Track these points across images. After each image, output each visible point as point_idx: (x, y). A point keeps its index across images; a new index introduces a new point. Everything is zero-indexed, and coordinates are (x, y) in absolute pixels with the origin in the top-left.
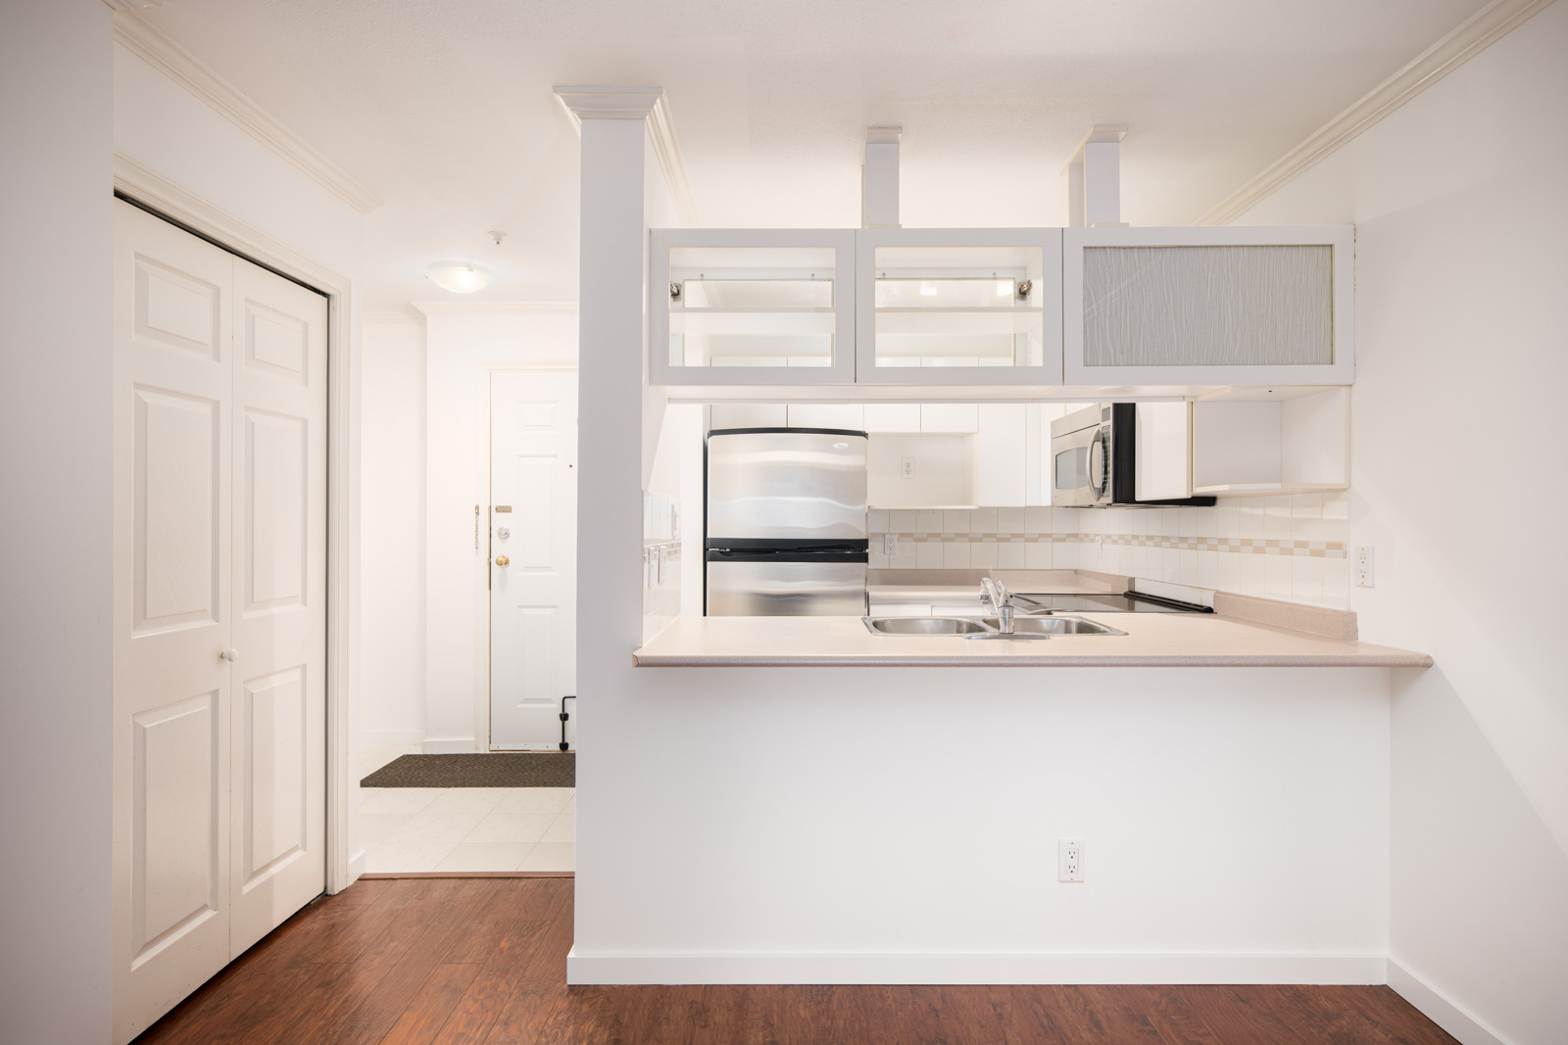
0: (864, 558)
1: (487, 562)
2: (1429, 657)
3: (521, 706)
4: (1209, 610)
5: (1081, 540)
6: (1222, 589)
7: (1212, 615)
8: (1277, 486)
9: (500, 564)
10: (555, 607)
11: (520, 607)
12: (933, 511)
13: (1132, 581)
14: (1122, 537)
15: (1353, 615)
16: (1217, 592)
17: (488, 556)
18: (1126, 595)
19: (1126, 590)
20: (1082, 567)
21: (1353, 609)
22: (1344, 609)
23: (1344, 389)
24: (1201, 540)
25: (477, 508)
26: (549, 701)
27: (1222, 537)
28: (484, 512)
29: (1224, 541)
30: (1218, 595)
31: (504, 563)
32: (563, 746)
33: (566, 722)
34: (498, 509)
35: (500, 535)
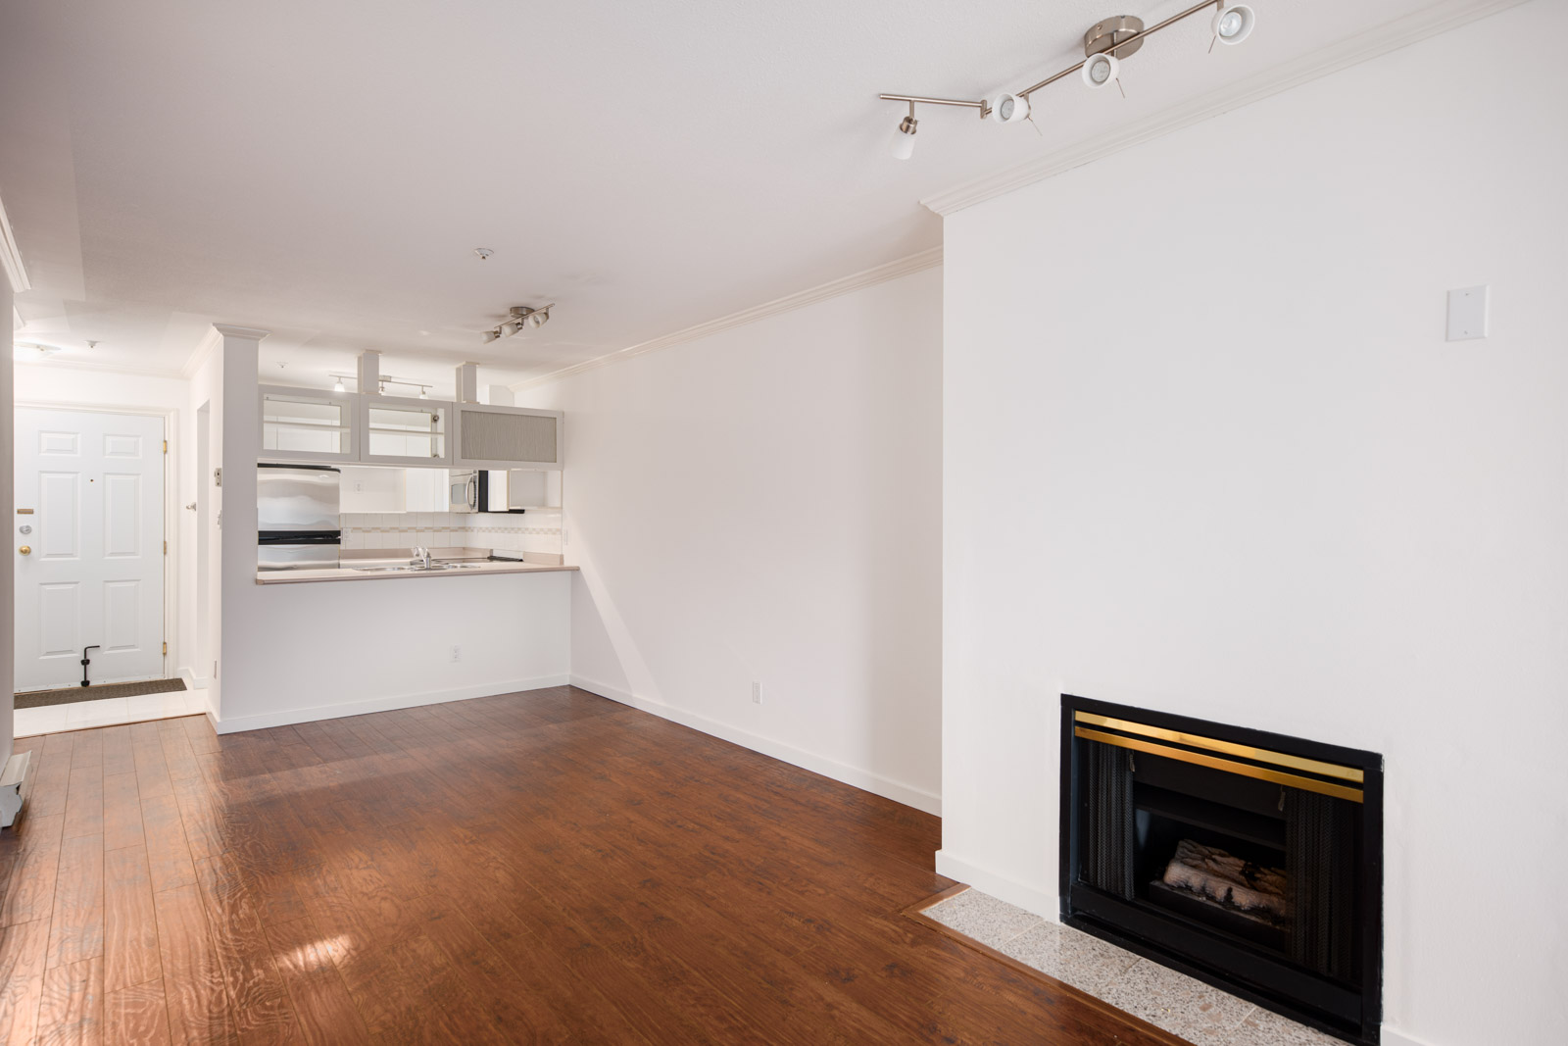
0: (338, 542)
2: (578, 566)
3: (42, 658)
4: (521, 560)
5: (467, 531)
7: (522, 563)
9: (23, 552)
10: (76, 583)
11: (42, 584)
12: (376, 514)
13: (492, 551)
14: (487, 528)
16: (525, 552)
18: (488, 558)
19: (489, 555)
20: (468, 545)
22: (560, 553)
23: (560, 471)
24: (519, 529)
26: (71, 651)
27: (527, 527)
29: (527, 529)
31: (25, 552)
32: (85, 683)
33: (88, 666)
34: (19, 512)
35: (21, 530)
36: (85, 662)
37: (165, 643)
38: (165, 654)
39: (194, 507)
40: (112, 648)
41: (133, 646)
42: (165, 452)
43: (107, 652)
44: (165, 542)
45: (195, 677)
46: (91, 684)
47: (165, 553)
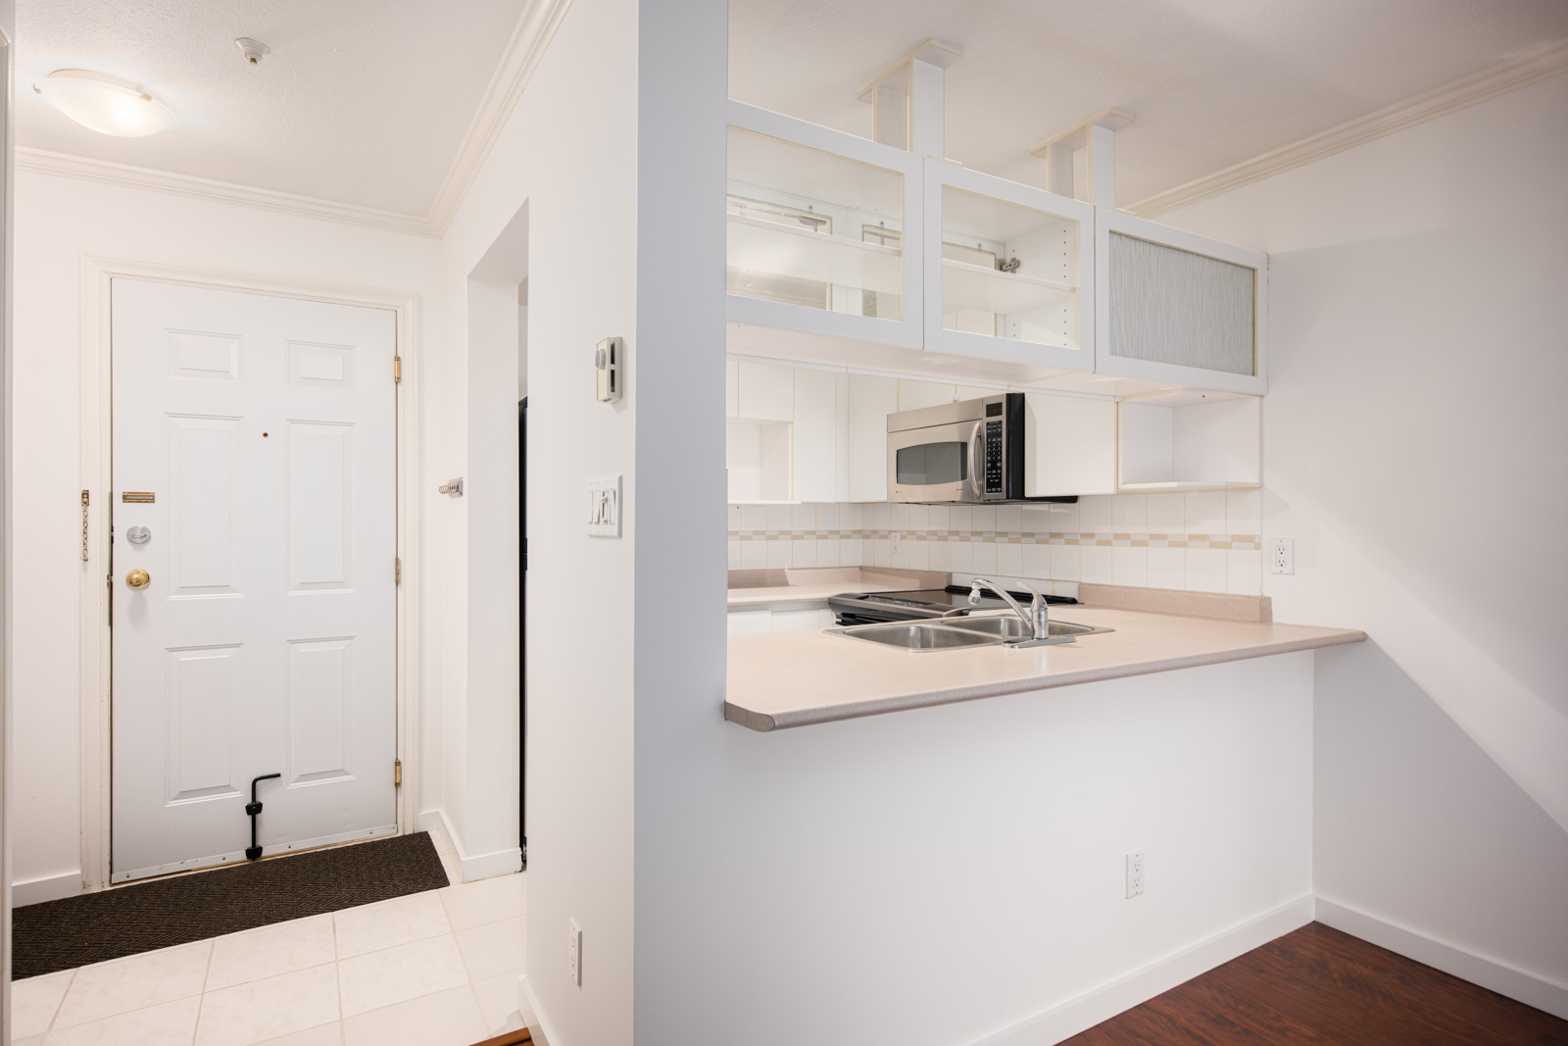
1: (105, 582)
2: (1364, 634)
3: (172, 804)
4: (1073, 602)
5: (867, 537)
6: (1085, 580)
7: (1077, 606)
8: (1174, 485)
9: (134, 583)
10: (234, 644)
13: (950, 575)
15: (1268, 600)
16: (1081, 584)
17: (107, 573)
18: (947, 590)
19: (945, 585)
21: (1266, 594)
22: (1257, 593)
23: (1257, 399)
25: (85, 494)
26: (227, 788)
27: (1083, 532)
28: (99, 503)
29: (1091, 536)
30: (1081, 586)
31: (137, 583)
32: (254, 852)
33: (258, 816)
34: (126, 498)
35: (131, 538)
36: (254, 809)
37: (398, 763)
38: (397, 785)
39: (456, 489)
40: (304, 777)
41: (341, 772)
42: (398, 380)
43: (292, 786)
44: (397, 561)
45: (463, 858)
46: (264, 853)
47: (397, 583)
